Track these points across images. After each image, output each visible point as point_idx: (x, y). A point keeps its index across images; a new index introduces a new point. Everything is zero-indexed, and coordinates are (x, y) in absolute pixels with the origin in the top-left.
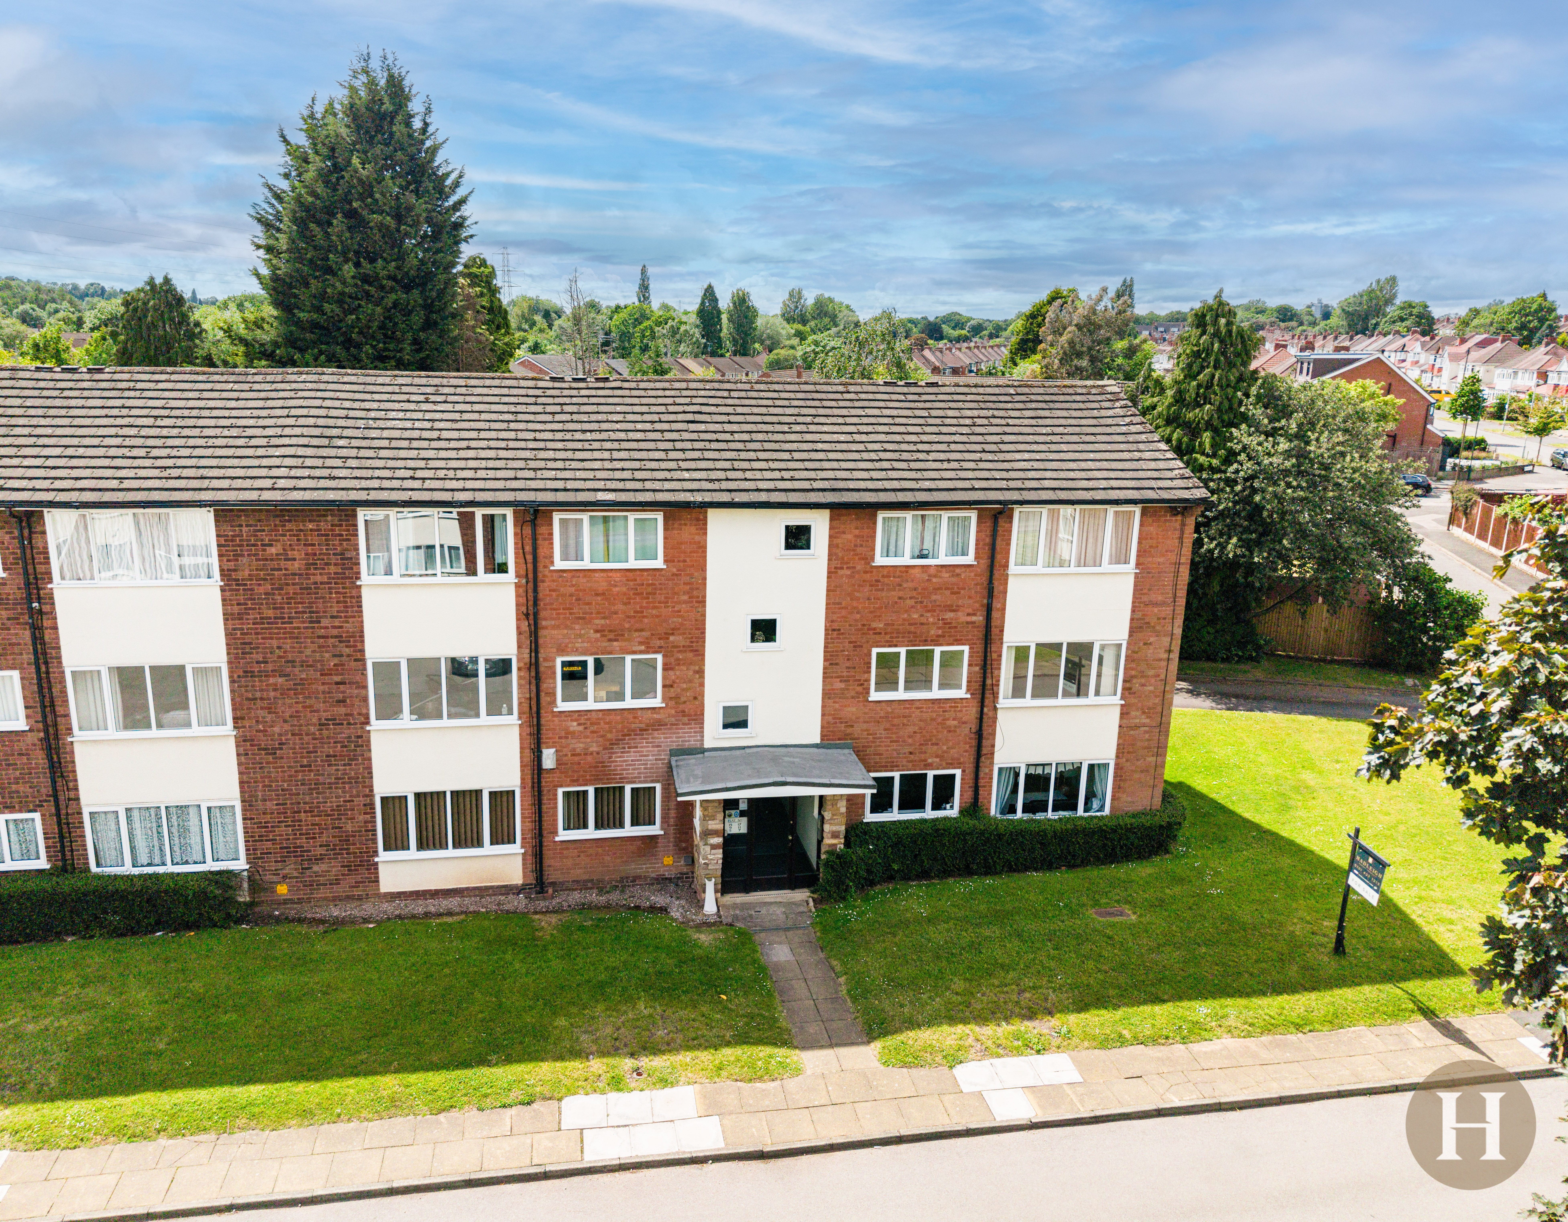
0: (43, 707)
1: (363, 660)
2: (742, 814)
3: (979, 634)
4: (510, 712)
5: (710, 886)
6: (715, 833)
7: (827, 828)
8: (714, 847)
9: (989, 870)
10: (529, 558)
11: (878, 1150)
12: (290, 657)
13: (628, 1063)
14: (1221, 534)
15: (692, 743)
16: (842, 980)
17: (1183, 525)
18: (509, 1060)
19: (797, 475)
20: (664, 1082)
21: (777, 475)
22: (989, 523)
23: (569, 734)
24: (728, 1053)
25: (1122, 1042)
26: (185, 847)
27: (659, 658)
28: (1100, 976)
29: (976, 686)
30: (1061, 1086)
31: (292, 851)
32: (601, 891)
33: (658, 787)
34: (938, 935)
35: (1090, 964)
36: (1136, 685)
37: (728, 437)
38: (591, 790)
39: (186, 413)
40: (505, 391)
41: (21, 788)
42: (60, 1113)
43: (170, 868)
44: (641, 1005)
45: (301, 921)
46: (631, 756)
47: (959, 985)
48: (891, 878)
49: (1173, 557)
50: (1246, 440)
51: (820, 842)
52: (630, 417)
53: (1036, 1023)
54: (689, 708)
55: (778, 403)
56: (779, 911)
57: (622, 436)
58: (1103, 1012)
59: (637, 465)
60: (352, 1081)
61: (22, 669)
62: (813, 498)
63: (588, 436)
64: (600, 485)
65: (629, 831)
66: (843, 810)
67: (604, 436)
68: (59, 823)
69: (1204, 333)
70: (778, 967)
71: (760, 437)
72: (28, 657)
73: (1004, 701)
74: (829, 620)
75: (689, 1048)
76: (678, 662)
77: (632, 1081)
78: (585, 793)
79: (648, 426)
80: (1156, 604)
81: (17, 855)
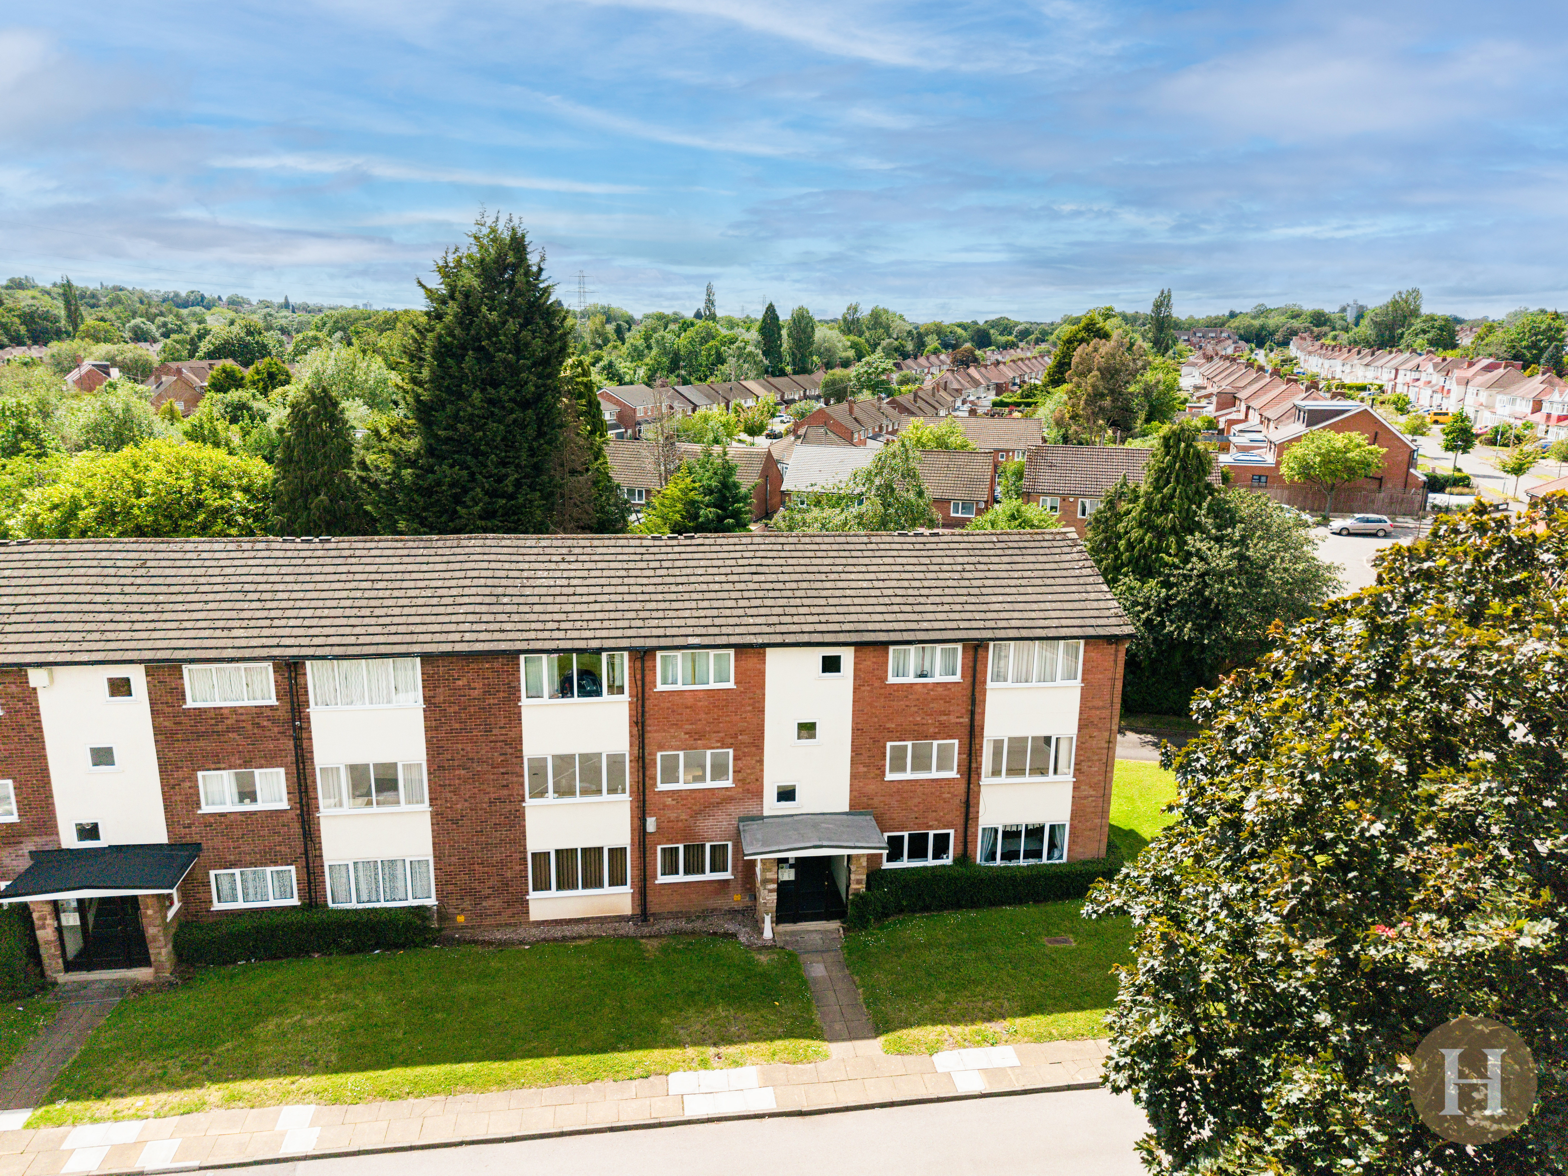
0: (300, 792)
1: (521, 757)
2: (791, 866)
3: (967, 731)
4: (624, 791)
5: (768, 919)
6: (771, 881)
7: (853, 877)
8: (770, 891)
9: (974, 905)
10: (639, 683)
11: (877, 1111)
12: (470, 755)
13: (712, 1050)
14: (1180, 619)
15: (755, 812)
16: (860, 991)
17: (1117, 651)
18: (632, 1048)
19: (831, 618)
20: (736, 1064)
21: (816, 619)
22: (971, 653)
23: (665, 807)
24: (779, 1044)
25: (1051, 1037)
26: (393, 889)
27: (731, 751)
28: (1042, 990)
29: (964, 769)
30: (1004, 1069)
31: (468, 892)
32: (689, 920)
33: (730, 844)
34: (930, 957)
35: (1037, 982)
36: (1084, 767)
37: (780, 586)
38: (681, 847)
39: (393, 576)
40: (619, 550)
41: (283, 849)
42: (343, 1081)
43: (383, 904)
44: (720, 1009)
45: (475, 942)
46: (710, 822)
47: (942, 996)
48: (901, 911)
49: (1110, 674)
50: (1198, 545)
51: (848, 887)
52: (710, 571)
53: (993, 1024)
54: (752, 787)
55: (819, 554)
56: (817, 937)
57: (704, 587)
58: (1040, 1017)
59: (715, 613)
60: (529, 1061)
61: (286, 767)
62: (842, 638)
63: (680, 588)
64: (689, 631)
65: (709, 876)
66: (865, 864)
67: (692, 588)
68: (308, 874)
69: (1167, 454)
70: (815, 981)
71: (804, 585)
72: (291, 758)
73: (986, 780)
74: (855, 722)
75: (753, 1040)
76: (745, 755)
77: (715, 1062)
78: (677, 849)
79: (723, 578)
80: (1098, 708)
81: (277, 894)
